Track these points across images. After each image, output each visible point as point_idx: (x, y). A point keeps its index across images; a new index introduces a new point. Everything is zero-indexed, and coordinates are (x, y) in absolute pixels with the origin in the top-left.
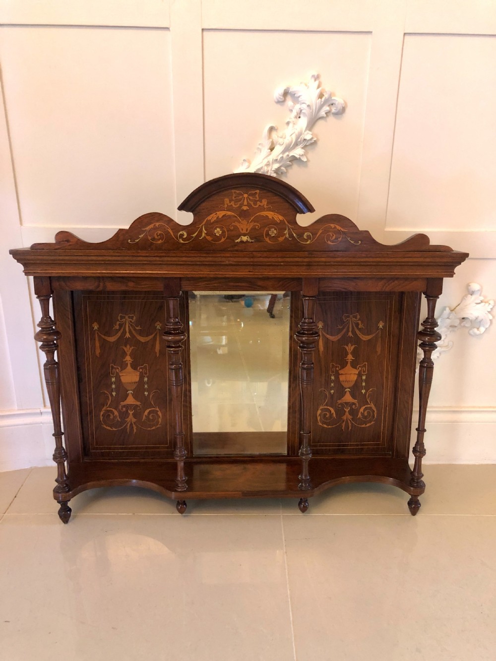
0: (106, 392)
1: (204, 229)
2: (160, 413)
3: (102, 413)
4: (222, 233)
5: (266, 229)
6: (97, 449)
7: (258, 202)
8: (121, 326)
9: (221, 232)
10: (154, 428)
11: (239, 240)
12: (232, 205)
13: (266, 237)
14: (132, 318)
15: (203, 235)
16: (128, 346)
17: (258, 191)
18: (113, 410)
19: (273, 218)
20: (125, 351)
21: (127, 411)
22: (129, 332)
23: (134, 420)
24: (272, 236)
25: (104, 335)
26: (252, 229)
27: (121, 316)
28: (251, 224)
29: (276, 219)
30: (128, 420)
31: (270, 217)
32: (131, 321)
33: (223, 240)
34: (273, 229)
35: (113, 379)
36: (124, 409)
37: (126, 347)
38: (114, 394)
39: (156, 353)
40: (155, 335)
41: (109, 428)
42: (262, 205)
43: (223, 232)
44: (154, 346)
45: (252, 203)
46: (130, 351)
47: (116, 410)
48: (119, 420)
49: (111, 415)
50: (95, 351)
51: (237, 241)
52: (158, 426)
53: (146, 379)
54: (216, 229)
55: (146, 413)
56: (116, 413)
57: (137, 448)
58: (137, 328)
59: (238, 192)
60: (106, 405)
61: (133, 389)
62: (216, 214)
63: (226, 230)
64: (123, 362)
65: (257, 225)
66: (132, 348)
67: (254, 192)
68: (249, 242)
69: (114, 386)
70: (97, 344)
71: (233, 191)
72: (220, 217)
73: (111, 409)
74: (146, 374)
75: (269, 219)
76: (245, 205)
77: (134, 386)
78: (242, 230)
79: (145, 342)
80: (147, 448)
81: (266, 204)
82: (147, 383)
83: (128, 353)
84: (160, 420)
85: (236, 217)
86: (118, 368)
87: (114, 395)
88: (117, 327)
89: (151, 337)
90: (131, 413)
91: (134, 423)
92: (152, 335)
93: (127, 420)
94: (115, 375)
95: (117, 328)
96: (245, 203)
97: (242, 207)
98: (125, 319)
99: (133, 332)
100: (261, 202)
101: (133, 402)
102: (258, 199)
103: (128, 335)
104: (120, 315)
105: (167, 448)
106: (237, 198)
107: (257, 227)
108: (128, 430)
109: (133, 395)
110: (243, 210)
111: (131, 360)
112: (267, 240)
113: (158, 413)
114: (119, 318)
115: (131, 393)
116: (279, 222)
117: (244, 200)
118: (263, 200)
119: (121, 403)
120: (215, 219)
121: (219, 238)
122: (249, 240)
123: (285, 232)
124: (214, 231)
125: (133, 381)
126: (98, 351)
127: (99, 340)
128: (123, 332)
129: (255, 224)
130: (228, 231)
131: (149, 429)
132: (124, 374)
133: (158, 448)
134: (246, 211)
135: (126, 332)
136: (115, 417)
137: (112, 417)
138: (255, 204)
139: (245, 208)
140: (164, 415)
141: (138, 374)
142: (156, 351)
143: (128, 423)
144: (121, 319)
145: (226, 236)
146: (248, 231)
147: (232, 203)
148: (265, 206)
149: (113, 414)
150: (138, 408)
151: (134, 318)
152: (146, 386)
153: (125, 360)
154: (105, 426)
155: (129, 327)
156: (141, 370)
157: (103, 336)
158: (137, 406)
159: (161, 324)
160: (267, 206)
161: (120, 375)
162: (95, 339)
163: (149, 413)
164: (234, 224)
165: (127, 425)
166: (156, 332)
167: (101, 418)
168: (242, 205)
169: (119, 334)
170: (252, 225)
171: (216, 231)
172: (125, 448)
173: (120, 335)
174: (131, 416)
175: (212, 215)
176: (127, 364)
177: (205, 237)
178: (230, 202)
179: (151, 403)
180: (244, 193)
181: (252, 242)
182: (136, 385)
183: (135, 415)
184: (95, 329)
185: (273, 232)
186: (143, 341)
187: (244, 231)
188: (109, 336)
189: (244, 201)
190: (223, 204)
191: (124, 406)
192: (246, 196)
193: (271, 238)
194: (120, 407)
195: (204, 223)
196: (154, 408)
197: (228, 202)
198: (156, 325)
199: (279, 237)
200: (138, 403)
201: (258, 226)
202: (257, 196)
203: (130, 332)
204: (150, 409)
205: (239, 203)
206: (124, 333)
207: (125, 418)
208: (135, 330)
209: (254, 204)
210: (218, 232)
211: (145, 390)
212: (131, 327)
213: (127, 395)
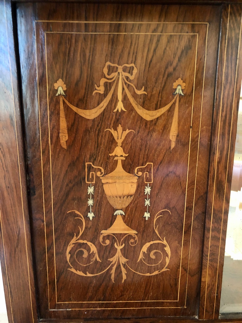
0: (77, 212)
2: (168, 249)
3: (69, 249)
6: (59, 306)
8: (108, 86)
10: (156, 273)
14: (130, 71)
16: (120, 128)
18: (89, 244)
20: (114, 139)
21: (112, 245)
22: (122, 101)
23: (123, 260)
25: (77, 106)
27: (109, 67)
30: (114, 260)
32: (127, 78)
35: (91, 190)
36: (108, 242)
37: (115, 129)
38: (91, 215)
39: (170, 141)
40: (171, 107)
41: (81, 273)
44: (166, 128)
46: (123, 138)
47: (94, 244)
48: (98, 259)
49: (85, 252)
50: (58, 137)
52: (164, 270)
53: (148, 190)
55: (145, 248)
56: (93, 249)
57: (126, 305)
58: (139, 92)
60: (77, 236)
61: (124, 207)
64: (109, 158)
66: (128, 131)
69: (91, 202)
70: (63, 124)
73: (85, 242)
74: (148, 180)
77: (127, 202)
79: (152, 121)
80: (142, 304)
82: (151, 197)
83: (119, 142)
84: (168, 260)
86: (100, 170)
87: (91, 218)
88: (101, 90)
89: (164, 110)
90: (119, 248)
91: (124, 265)
92: (166, 105)
93: (111, 260)
94: (94, 182)
95: (102, 92)
98: (117, 73)
99: (132, 100)
101: (125, 230)
103: (120, 106)
104: (108, 63)
105: (176, 304)
108: (113, 277)
109: (124, 217)
111: (124, 155)
113: (166, 249)
114: (106, 71)
115: (122, 215)
119: (103, 232)
125: (126, 192)
126: (64, 138)
127: (66, 116)
128: (111, 101)
131: (148, 274)
132: (110, 181)
133: (162, 304)
135: (117, 100)
136: (91, 255)
137: (86, 255)
140: (175, 251)
141: (135, 180)
142: (171, 138)
143: (113, 266)
144: (109, 74)
149: (89, 250)
150: (132, 241)
151: (135, 71)
152: (147, 202)
153: (113, 154)
154: (73, 270)
155: (123, 89)
156: (140, 174)
157: (74, 109)
158: (130, 237)
159: (184, 84)
161: (103, 181)
162: (58, 114)
163: (150, 249)
165: (111, 269)
166: (173, 101)
167: (68, 257)
169: (104, 104)
172: (107, 305)
173: (106, 105)
174: (119, 253)
176: (117, 161)
179: (154, 232)
182: (130, 200)
183: (125, 252)
184: (59, 93)
186: (148, 118)
188: (85, 108)
191: (108, 237)
194: (101, 239)
196: (160, 240)
198: (175, 84)
200: (133, 232)
203: (125, 98)
204: (152, 243)
206: (114, 100)
207: (107, 258)
208: (135, 96)
211: (144, 209)
212: (126, 90)
213: (114, 218)
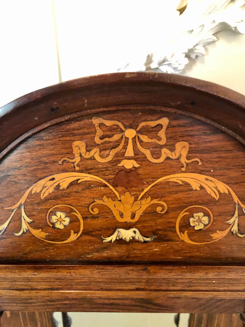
1: (23, 214)
4: (71, 222)
5: (182, 215)
7: (164, 150)
9: (67, 220)
11: (113, 238)
12: (93, 158)
13: (182, 231)
15: (25, 227)
17: (165, 121)
19: (202, 187)
24: (196, 228)
26: (145, 213)
28: (143, 202)
29: (209, 191)
31: (195, 186)
33: (73, 237)
34: (201, 214)
42: (173, 156)
43: (74, 220)
45: (147, 153)
51: (109, 239)
54: (54, 213)
59: (109, 123)
62: (53, 179)
63: (79, 216)
65: (158, 205)
67: (153, 124)
68: (138, 242)
71: (96, 121)
72: (64, 185)
75: (192, 190)
76: (129, 158)
78: (122, 215)
81: (185, 153)
85: (105, 186)
96: (130, 152)
97: (119, 161)
100: (172, 149)
102: (163, 141)
106: (107, 139)
107: (159, 209)
110: (123, 169)
112: (184, 237)
116: (217, 198)
117: (127, 143)
118: (179, 146)
120: (51, 190)
121: (65, 234)
122: (139, 236)
123: (231, 221)
124: (50, 218)
129: (155, 201)
130: (85, 218)
134: (130, 171)
138: (156, 155)
139: (128, 164)
145: (82, 228)
146: (137, 218)
147: (95, 152)
148: (183, 160)
160: (188, 158)
164: (100, 202)
168: (121, 156)
170: (146, 204)
171: (54, 219)
175: (42, 182)
177: (28, 231)
178: (88, 151)
180: (126, 127)
181: (145, 242)
185: (200, 221)
187: (127, 219)
189: (125, 148)
190: (70, 153)
192: (130, 133)
193: (193, 233)
195: (22, 200)
197: (83, 150)
199: (214, 231)
201: (162, 206)
202: (162, 134)
205: (113, 153)
209: (153, 154)
210: (61, 221)
